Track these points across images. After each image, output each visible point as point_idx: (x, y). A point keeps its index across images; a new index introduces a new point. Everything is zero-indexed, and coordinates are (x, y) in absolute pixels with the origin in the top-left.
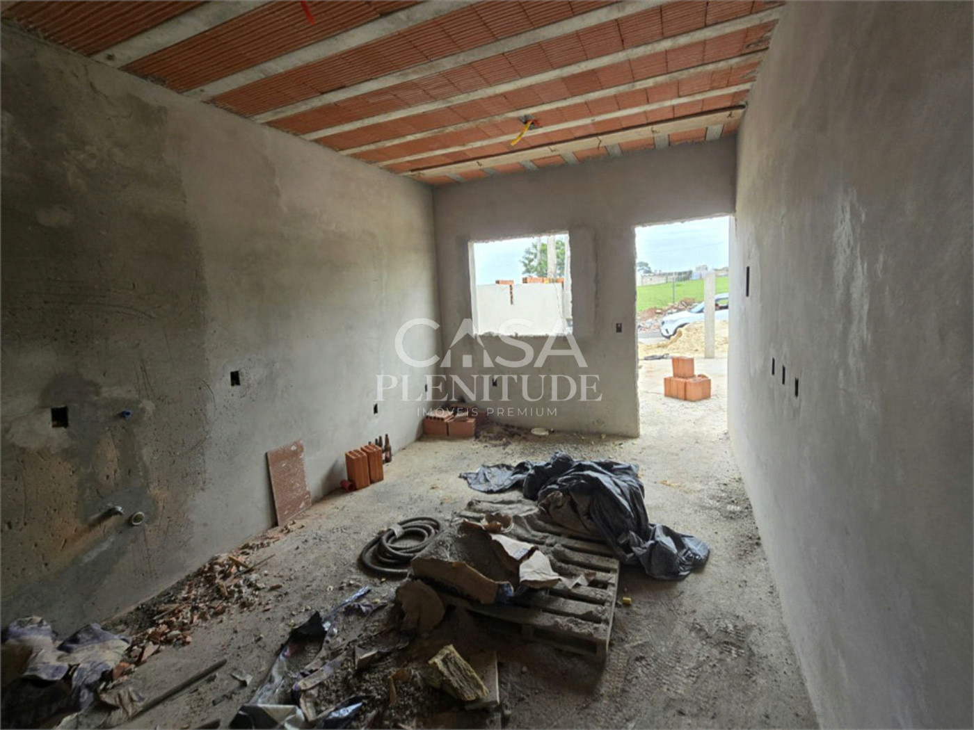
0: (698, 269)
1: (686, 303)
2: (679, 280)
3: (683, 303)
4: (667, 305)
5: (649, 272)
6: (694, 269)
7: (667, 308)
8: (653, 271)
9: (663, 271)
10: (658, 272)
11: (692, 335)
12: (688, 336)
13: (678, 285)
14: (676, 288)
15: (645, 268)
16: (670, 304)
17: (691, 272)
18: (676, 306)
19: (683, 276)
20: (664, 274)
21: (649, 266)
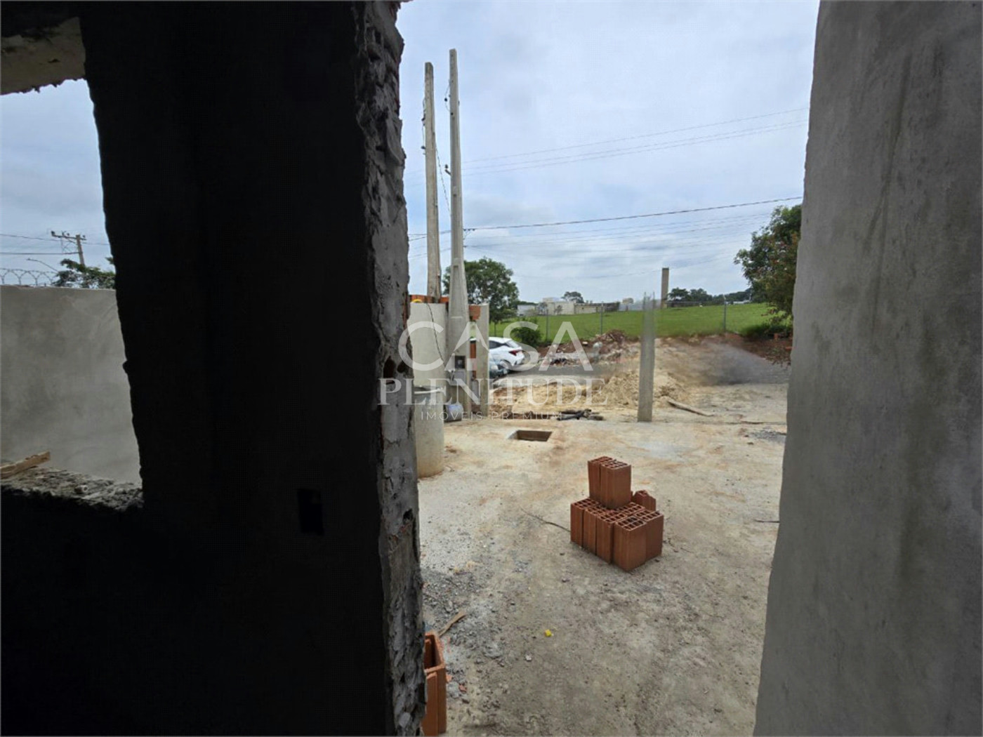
0: (624, 301)
1: (614, 336)
2: (607, 311)
3: (612, 335)
4: (594, 336)
5: (581, 301)
6: (621, 301)
7: (594, 339)
8: (585, 301)
9: (594, 302)
10: (589, 303)
11: (621, 382)
12: (616, 383)
13: (606, 316)
14: (605, 318)
15: (578, 298)
16: (598, 335)
17: (618, 304)
18: (604, 338)
19: (611, 307)
20: (595, 305)
21: (582, 296)
